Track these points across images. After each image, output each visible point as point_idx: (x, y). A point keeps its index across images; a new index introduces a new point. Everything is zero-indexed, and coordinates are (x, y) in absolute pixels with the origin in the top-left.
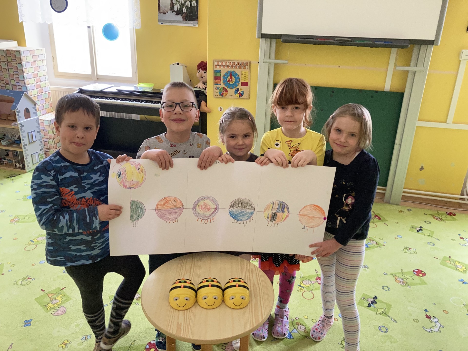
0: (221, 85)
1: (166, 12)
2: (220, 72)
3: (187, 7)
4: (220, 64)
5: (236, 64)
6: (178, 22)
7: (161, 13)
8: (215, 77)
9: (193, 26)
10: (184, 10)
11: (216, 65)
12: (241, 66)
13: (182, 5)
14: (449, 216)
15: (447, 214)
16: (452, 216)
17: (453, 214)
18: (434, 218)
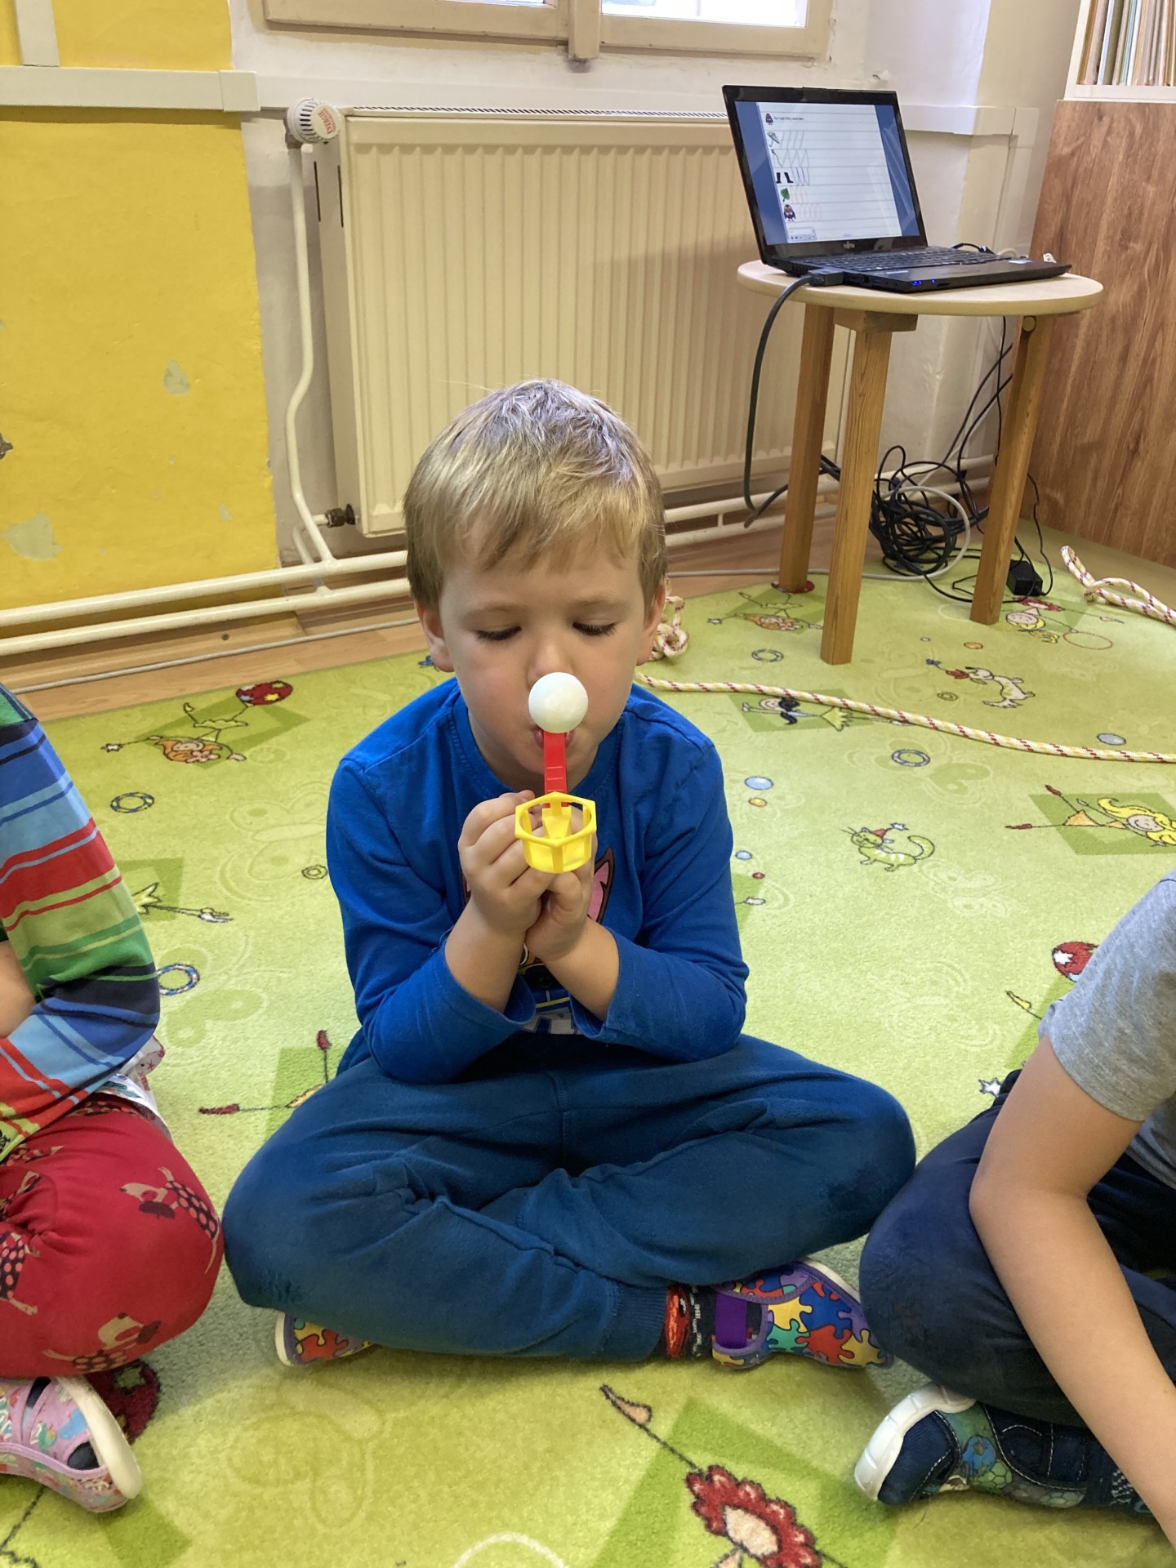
14: (257, 707)
15: (243, 701)
16: (271, 702)
17: (276, 691)
18: (171, 755)
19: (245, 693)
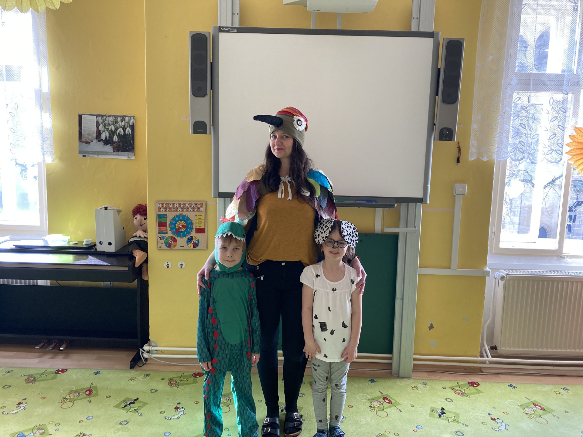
0: (167, 233)
1: (90, 142)
2: (165, 216)
3: (119, 136)
4: (165, 206)
5: (188, 206)
6: (106, 153)
7: (83, 142)
8: (158, 223)
9: (128, 158)
10: (115, 138)
11: (160, 209)
12: (194, 208)
13: (112, 133)
14: (472, 387)
15: (469, 385)
16: (475, 386)
17: (476, 384)
18: (456, 392)
19: (470, 383)
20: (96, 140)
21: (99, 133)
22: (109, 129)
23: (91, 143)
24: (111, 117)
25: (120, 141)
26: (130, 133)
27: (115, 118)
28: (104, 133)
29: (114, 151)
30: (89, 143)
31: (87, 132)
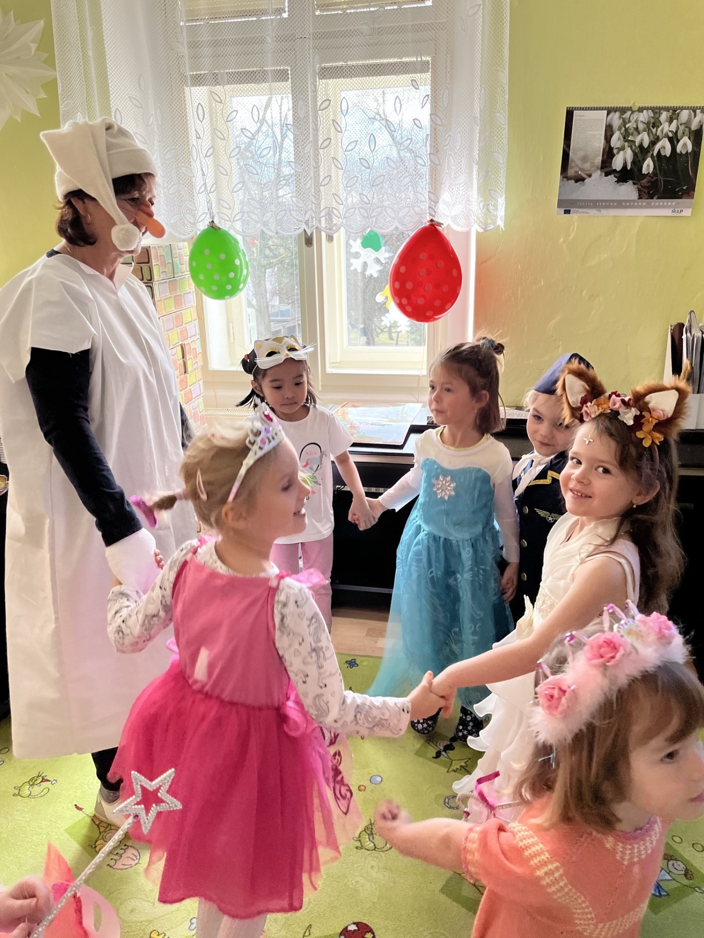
1: (584, 176)
3: (659, 158)
6: (620, 204)
7: (568, 178)
9: (674, 214)
10: (648, 166)
13: (642, 152)
20: (599, 172)
21: (609, 153)
22: (634, 142)
23: (588, 180)
24: (645, 111)
25: (658, 172)
26: (689, 151)
27: (655, 113)
28: (621, 152)
29: (640, 197)
30: (583, 179)
31: (581, 154)
